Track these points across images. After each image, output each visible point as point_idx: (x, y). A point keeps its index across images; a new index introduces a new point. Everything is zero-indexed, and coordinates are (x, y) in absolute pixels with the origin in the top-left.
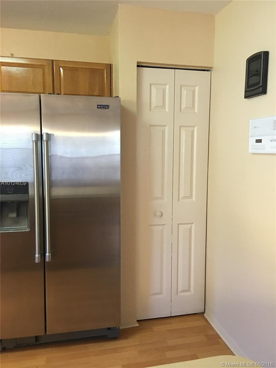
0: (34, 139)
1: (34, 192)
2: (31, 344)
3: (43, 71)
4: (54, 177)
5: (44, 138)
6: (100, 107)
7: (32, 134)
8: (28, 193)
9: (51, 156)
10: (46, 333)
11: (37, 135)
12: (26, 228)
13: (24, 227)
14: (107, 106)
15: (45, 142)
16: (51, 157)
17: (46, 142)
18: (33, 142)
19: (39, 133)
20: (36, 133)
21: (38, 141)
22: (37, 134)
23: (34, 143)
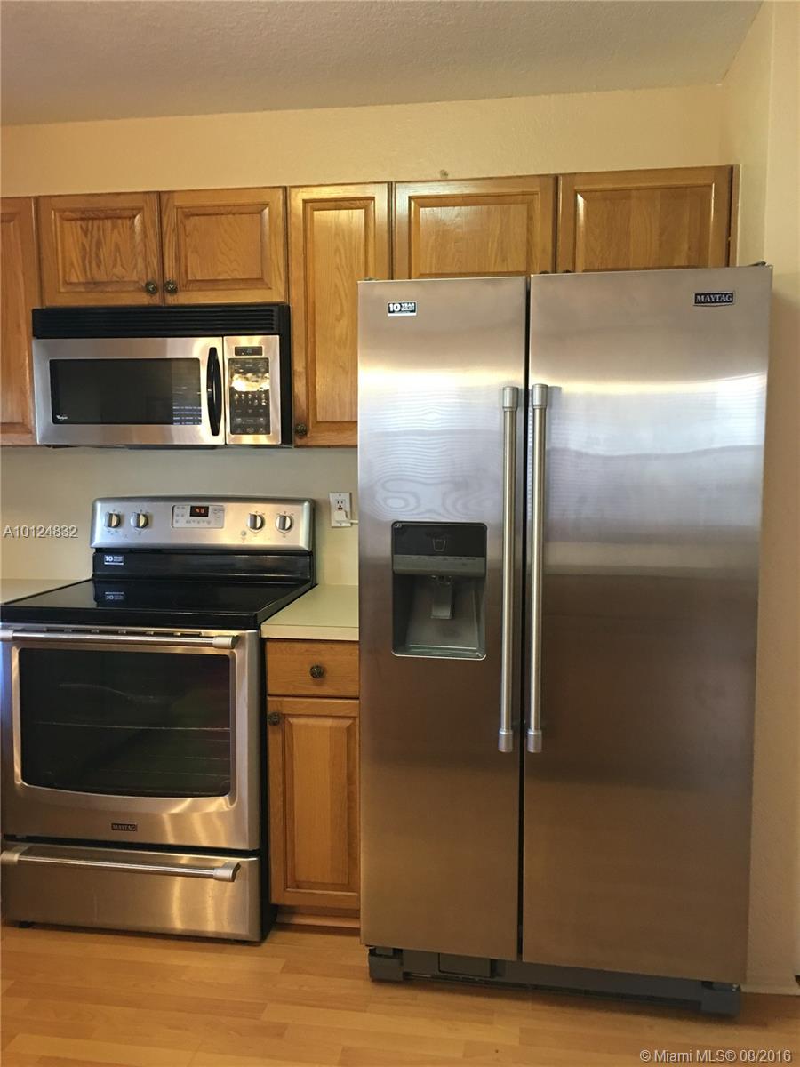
0: (507, 404)
1: (500, 551)
2: (477, 979)
3: (529, 210)
4: (555, 514)
5: (536, 399)
6: (704, 299)
7: (504, 389)
8: (483, 553)
9: (549, 451)
10: (521, 959)
11: (515, 390)
12: (475, 651)
13: (469, 649)
14: (726, 294)
15: (537, 412)
16: (549, 455)
17: (541, 410)
18: (505, 412)
19: (521, 386)
20: (514, 386)
21: (519, 409)
22: (517, 389)
23: (508, 413)
